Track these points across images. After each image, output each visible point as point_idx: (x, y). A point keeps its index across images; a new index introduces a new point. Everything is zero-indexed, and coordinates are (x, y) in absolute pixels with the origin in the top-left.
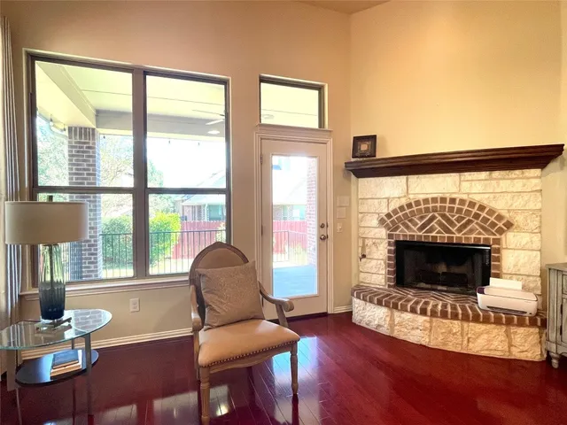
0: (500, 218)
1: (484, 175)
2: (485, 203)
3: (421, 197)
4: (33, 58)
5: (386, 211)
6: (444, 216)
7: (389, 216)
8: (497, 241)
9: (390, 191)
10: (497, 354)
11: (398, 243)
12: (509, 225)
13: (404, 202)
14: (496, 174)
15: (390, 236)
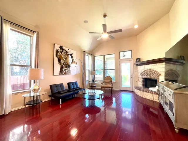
0: (158, 73)
1: (156, 64)
2: (156, 70)
3: (146, 69)
4: (95, 56)
5: (141, 72)
6: (150, 73)
7: (142, 73)
8: (158, 78)
9: (142, 68)
10: (151, 99)
11: (143, 78)
12: (160, 75)
13: (144, 70)
14: (158, 64)
15: (142, 77)
